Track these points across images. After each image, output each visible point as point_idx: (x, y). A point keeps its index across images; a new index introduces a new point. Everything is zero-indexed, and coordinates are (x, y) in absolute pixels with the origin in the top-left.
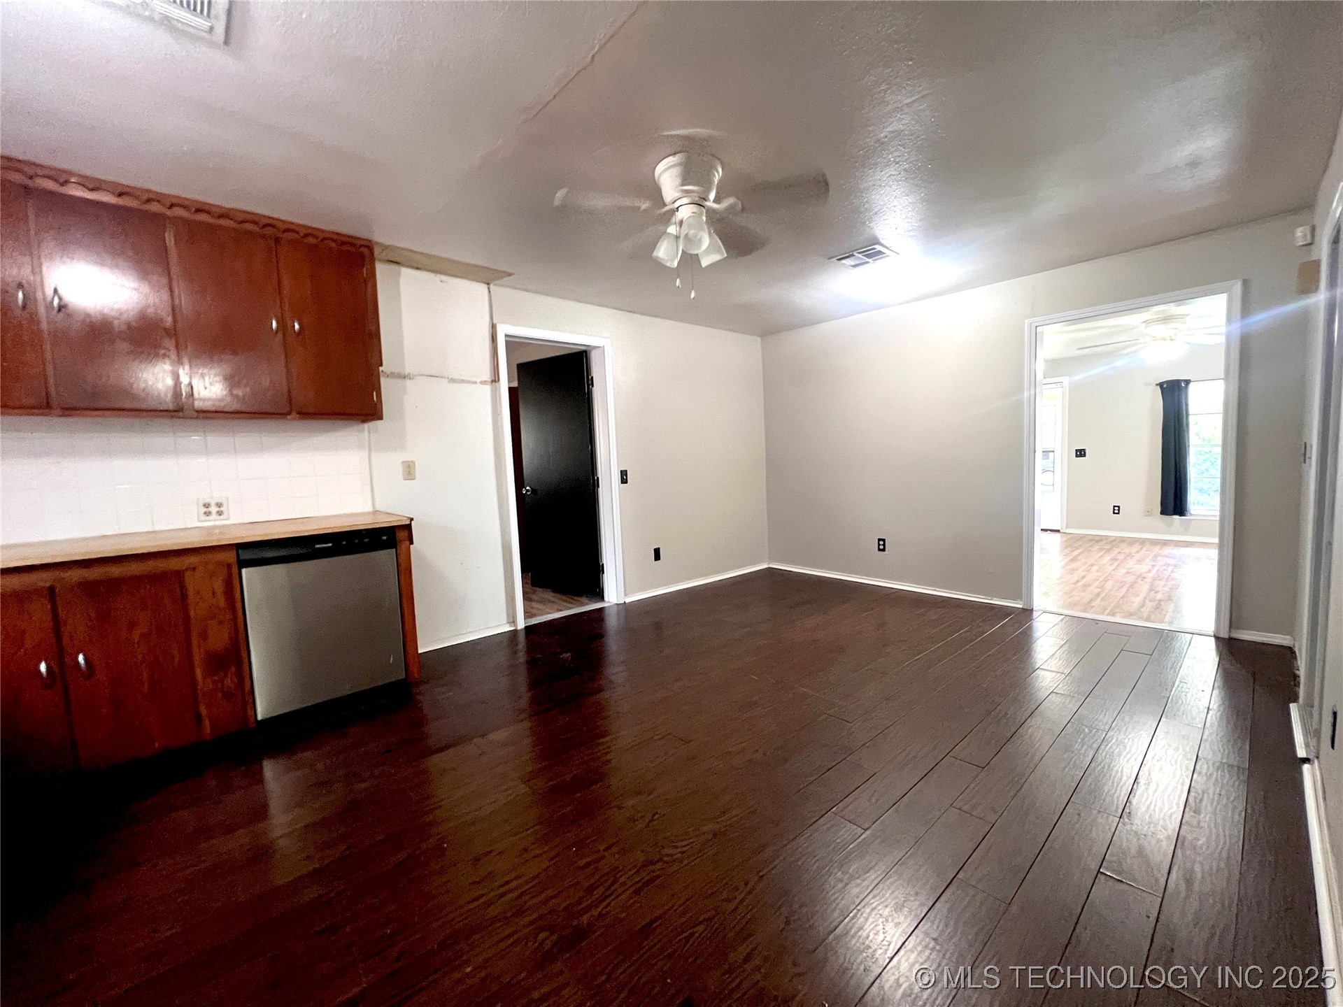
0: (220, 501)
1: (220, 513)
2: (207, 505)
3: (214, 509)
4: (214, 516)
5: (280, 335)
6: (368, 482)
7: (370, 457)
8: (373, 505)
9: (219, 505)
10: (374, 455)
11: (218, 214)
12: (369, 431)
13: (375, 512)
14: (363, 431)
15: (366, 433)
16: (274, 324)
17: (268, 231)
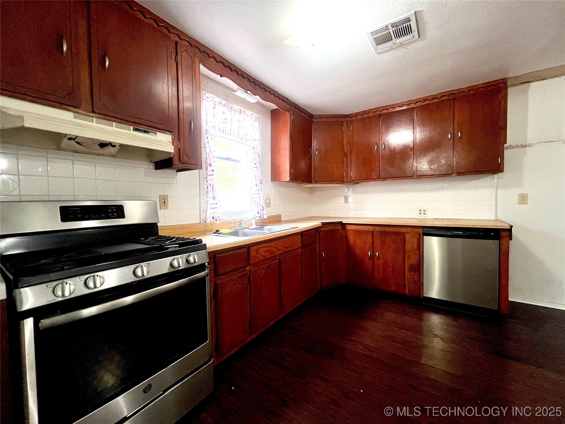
0: (425, 209)
1: (424, 214)
2: (420, 210)
3: (422, 212)
4: (422, 215)
5: (452, 140)
6: (494, 204)
7: (496, 192)
8: (496, 216)
9: (424, 211)
10: (499, 191)
11: (431, 99)
12: (498, 179)
13: (497, 220)
14: (494, 178)
15: (496, 180)
16: (449, 136)
17: (451, 97)
